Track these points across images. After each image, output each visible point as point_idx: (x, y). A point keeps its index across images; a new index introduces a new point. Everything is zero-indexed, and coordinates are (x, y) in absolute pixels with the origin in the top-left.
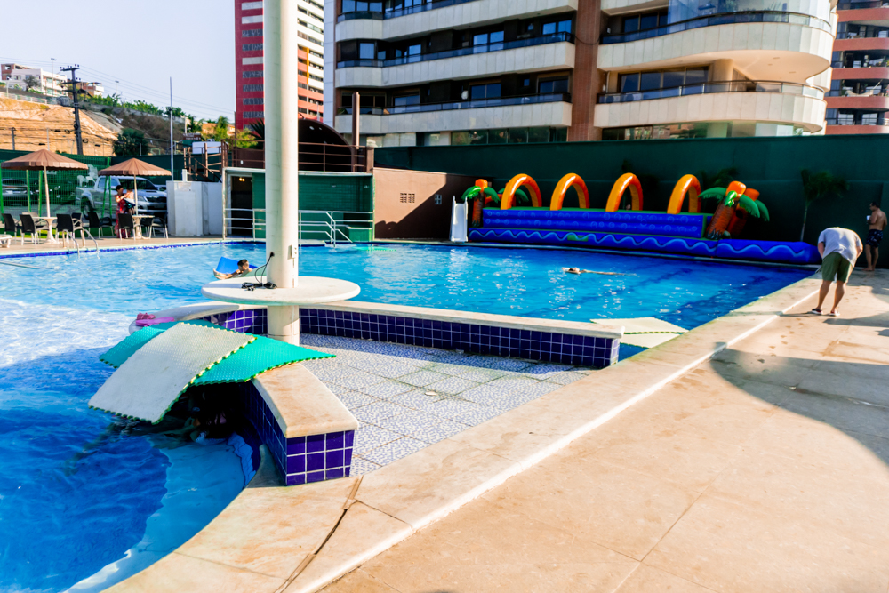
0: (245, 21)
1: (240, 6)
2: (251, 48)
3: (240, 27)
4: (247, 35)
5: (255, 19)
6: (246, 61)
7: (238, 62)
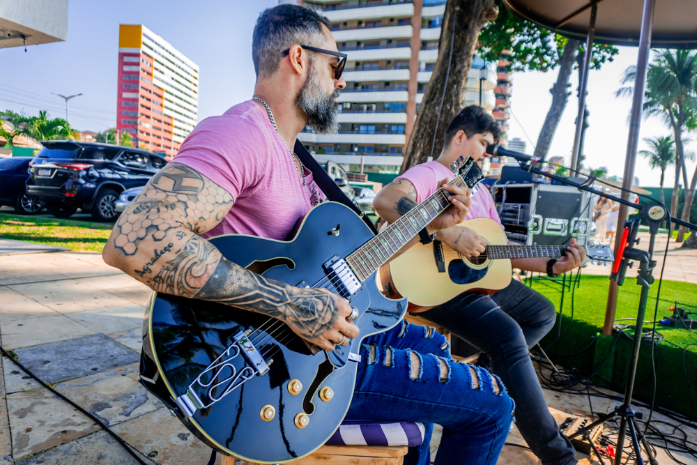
0: (126, 68)
1: (122, 59)
2: (130, 87)
3: (121, 73)
4: (128, 79)
5: (134, 69)
6: (125, 95)
7: (120, 96)
